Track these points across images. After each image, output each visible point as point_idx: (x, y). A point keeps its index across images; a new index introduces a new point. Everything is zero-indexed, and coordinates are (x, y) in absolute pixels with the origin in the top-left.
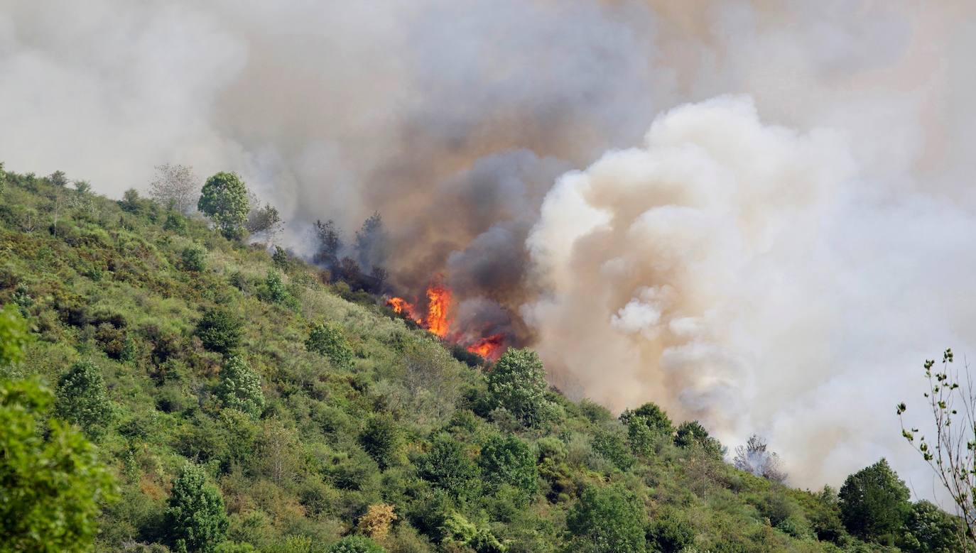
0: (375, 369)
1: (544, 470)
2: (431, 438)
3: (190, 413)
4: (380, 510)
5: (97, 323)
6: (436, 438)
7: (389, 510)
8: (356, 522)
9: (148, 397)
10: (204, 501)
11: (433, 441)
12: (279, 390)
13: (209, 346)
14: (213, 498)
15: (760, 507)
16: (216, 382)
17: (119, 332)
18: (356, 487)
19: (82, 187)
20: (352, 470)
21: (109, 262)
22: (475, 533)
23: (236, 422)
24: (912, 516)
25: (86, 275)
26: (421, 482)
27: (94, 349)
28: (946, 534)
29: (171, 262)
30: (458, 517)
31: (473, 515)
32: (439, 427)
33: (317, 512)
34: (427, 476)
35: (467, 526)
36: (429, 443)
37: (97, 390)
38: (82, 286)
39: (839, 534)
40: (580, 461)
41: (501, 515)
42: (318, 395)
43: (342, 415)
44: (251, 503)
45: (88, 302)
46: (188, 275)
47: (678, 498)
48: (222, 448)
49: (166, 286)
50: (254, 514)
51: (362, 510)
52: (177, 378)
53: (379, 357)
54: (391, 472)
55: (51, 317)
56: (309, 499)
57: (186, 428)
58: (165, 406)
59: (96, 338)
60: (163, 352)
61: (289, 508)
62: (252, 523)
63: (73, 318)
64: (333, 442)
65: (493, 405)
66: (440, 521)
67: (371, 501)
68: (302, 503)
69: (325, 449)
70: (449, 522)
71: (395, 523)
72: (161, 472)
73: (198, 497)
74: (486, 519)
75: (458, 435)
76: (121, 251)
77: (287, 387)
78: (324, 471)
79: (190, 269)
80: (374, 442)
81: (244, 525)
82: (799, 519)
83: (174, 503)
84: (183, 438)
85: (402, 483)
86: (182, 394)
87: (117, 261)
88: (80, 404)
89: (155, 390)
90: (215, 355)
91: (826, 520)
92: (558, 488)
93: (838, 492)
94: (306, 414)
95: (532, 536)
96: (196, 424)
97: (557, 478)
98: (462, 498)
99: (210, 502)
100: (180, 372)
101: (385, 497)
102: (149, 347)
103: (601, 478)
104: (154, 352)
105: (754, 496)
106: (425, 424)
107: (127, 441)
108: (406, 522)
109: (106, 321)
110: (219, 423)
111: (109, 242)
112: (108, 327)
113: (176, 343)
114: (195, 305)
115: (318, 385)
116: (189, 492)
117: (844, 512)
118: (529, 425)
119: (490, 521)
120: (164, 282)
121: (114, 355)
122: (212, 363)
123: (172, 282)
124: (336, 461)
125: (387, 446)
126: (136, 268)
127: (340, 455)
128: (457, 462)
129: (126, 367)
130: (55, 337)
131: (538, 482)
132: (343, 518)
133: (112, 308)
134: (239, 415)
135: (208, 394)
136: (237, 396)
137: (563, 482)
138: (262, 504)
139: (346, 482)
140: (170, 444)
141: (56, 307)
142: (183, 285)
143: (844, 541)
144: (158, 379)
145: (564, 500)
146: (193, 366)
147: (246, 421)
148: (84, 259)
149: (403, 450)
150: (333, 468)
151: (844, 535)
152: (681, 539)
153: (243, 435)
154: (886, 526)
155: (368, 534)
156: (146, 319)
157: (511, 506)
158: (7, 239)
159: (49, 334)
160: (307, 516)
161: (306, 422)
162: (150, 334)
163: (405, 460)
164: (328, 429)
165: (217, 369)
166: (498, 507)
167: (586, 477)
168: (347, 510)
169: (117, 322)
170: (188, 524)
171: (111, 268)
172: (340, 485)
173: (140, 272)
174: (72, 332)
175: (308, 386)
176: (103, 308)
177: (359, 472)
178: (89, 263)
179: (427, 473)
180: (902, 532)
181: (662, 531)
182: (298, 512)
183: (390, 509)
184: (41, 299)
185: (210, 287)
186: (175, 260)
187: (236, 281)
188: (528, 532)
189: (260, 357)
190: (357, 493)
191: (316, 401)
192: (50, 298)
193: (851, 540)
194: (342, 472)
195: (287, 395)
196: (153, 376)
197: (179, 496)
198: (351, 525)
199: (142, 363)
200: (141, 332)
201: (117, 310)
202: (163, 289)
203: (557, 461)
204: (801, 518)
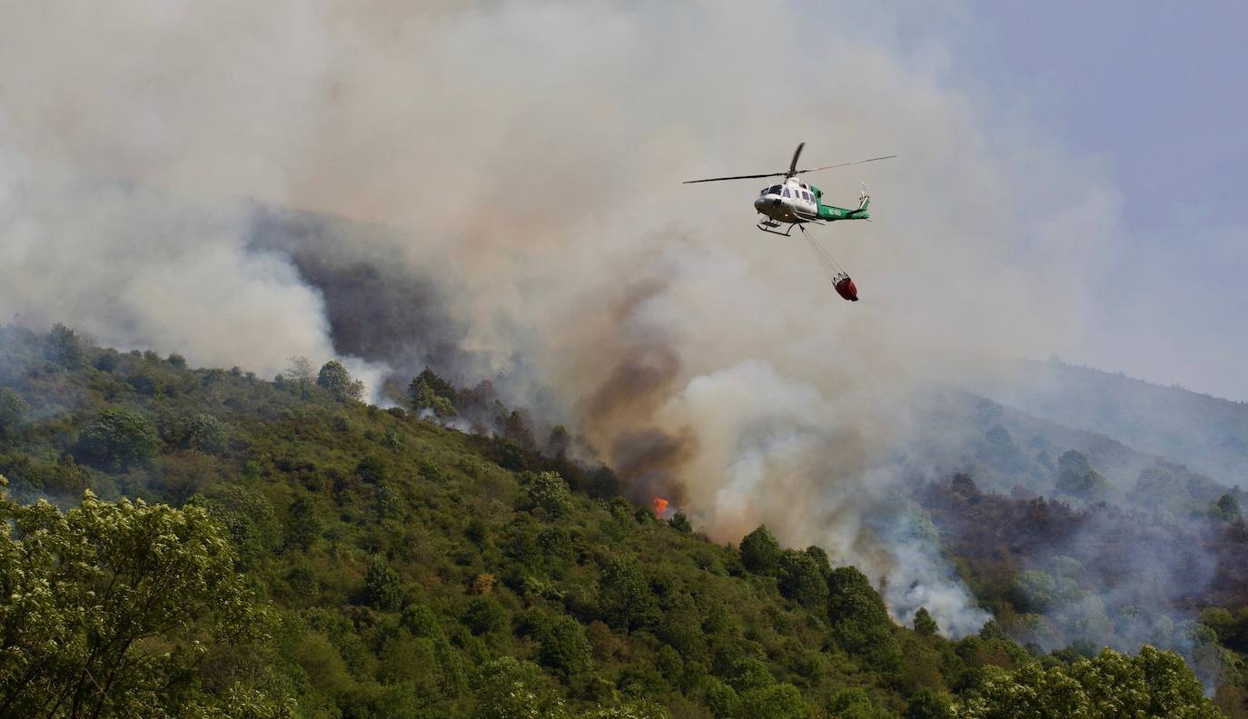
0: (460, 487)
1: (575, 546)
2: (504, 528)
3: (362, 523)
4: (486, 577)
5: (298, 469)
6: (508, 530)
7: (491, 578)
8: (471, 586)
9: (335, 514)
10: (388, 579)
11: (506, 531)
12: (411, 505)
13: (366, 480)
14: (393, 577)
15: (695, 559)
16: (374, 502)
17: (312, 474)
18: (467, 565)
19: (250, 375)
20: (466, 553)
21: (296, 429)
22: (543, 588)
23: (392, 527)
24: (783, 558)
25: (284, 438)
26: (507, 559)
27: (299, 485)
28: (804, 568)
29: (329, 426)
30: (532, 578)
31: (540, 578)
32: (508, 523)
33: (448, 580)
34: (510, 555)
35: (539, 584)
36: (504, 533)
37: (312, 513)
38: (285, 445)
39: (741, 572)
40: (595, 539)
41: (556, 576)
42: (434, 507)
43: (451, 519)
44: (409, 577)
45: (292, 456)
46: (341, 433)
47: (653, 558)
48: (387, 544)
49: (331, 442)
50: (413, 585)
51: (474, 578)
52: (351, 501)
53: (459, 479)
54: (486, 553)
55: (271, 466)
56: (442, 572)
57: (363, 533)
58: (346, 518)
59: (300, 478)
60: (340, 485)
61: (432, 579)
62: (413, 590)
63: (284, 467)
64: (448, 535)
65: (534, 506)
66: (522, 582)
67: (479, 572)
68: (438, 575)
69: (446, 541)
70: (528, 582)
71: (495, 585)
72: (353, 560)
73: (385, 576)
74: (548, 579)
75: (522, 527)
76: (301, 422)
77: (416, 503)
78: (448, 555)
79: (341, 430)
80: (474, 535)
81: (409, 592)
82: (718, 564)
83: (369, 581)
84: (363, 539)
85: (496, 560)
86: (356, 511)
87: (300, 428)
88: (303, 522)
89: (338, 509)
90: (370, 485)
91: (732, 564)
92: (584, 556)
93: (739, 546)
94: (429, 519)
95: (578, 589)
96: (369, 529)
97: (582, 550)
98: (533, 567)
99: (391, 579)
100: (352, 497)
101: (486, 569)
102: (331, 482)
103: (607, 549)
104: (334, 485)
105: (689, 551)
106: (499, 520)
107: (330, 543)
108: (501, 584)
109: (303, 467)
110: (381, 528)
111: (293, 416)
112: (305, 471)
113: (348, 479)
114: (349, 453)
115: (434, 500)
116: (378, 574)
117: (743, 557)
118: (557, 517)
119: (551, 580)
120: (329, 439)
121: (312, 488)
122: (369, 490)
123: (334, 439)
124: (453, 547)
125: (482, 537)
126: (312, 432)
127: (455, 544)
128: (528, 546)
129: (320, 495)
130: (275, 479)
131: (572, 553)
132: (463, 583)
133: (306, 459)
134: (392, 522)
135: (369, 509)
136: (390, 510)
137: (587, 552)
138: (416, 577)
139: (462, 561)
140: (355, 543)
141: (273, 461)
142: (339, 440)
143: (745, 576)
144: (339, 502)
145: (588, 564)
146: (359, 493)
147: (398, 526)
148: (281, 428)
149: (491, 539)
150: (453, 552)
151: (746, 573)
152: (666, 586)
153: (397, 534)
154: (767, 565)
155: (480, 592)
156: (327, 466)
157: (561, 570)
158: (236, 419)
159: (272, 478)
160: (442, 582)
161: (430, 524)
162: (331, 474)
163: (493, 545)
164: (444, 528)
165: (373, 493)
166: (554, 572)
167: (599, 548)
168: (465, 578)
169: (311, 468)
170: (380, 593)
171: (297, 432)
172: (459, 563)
173: (315, 434)
174: (283, 475)
175: (427, 502)
176: (301, 459)
177: (469, 554)
178: (285, 431)
179: (511, 553)
180: (778, 568)
181: (654, 581)
182: (437, 581)
183: (492, 576)
184: (263, 456)
185: (355, 441)
186: (332, 425)
187: (369, 436)
188: (575, 586)
189: (395, 484)
190: (470, 568)
191: (433, 511)
192: (269, 455)
193: (748, 574)
194: (459, 554)
195: (417, 508)
196: (335, 500)
197: (372, 576)
198: (469, 588)
199: (328, 492)
200: (326, 474)
201: (310, 460)
202: (328, 444)
203: (582, 540)
204: (719, 563)
